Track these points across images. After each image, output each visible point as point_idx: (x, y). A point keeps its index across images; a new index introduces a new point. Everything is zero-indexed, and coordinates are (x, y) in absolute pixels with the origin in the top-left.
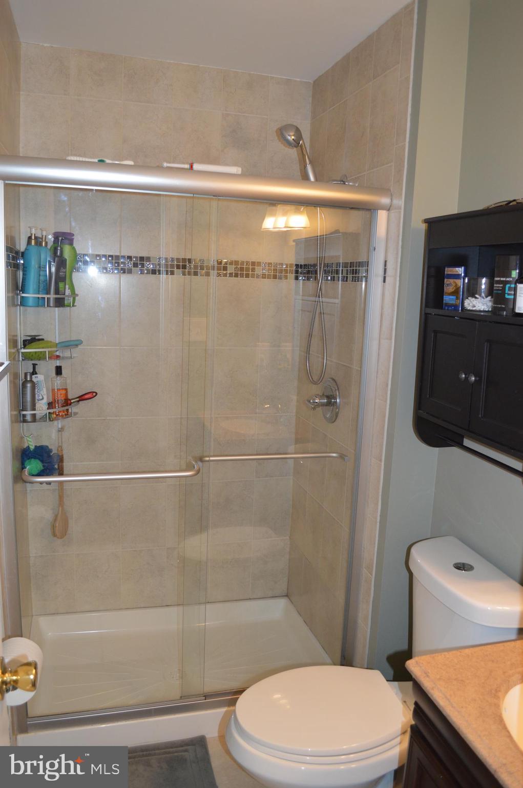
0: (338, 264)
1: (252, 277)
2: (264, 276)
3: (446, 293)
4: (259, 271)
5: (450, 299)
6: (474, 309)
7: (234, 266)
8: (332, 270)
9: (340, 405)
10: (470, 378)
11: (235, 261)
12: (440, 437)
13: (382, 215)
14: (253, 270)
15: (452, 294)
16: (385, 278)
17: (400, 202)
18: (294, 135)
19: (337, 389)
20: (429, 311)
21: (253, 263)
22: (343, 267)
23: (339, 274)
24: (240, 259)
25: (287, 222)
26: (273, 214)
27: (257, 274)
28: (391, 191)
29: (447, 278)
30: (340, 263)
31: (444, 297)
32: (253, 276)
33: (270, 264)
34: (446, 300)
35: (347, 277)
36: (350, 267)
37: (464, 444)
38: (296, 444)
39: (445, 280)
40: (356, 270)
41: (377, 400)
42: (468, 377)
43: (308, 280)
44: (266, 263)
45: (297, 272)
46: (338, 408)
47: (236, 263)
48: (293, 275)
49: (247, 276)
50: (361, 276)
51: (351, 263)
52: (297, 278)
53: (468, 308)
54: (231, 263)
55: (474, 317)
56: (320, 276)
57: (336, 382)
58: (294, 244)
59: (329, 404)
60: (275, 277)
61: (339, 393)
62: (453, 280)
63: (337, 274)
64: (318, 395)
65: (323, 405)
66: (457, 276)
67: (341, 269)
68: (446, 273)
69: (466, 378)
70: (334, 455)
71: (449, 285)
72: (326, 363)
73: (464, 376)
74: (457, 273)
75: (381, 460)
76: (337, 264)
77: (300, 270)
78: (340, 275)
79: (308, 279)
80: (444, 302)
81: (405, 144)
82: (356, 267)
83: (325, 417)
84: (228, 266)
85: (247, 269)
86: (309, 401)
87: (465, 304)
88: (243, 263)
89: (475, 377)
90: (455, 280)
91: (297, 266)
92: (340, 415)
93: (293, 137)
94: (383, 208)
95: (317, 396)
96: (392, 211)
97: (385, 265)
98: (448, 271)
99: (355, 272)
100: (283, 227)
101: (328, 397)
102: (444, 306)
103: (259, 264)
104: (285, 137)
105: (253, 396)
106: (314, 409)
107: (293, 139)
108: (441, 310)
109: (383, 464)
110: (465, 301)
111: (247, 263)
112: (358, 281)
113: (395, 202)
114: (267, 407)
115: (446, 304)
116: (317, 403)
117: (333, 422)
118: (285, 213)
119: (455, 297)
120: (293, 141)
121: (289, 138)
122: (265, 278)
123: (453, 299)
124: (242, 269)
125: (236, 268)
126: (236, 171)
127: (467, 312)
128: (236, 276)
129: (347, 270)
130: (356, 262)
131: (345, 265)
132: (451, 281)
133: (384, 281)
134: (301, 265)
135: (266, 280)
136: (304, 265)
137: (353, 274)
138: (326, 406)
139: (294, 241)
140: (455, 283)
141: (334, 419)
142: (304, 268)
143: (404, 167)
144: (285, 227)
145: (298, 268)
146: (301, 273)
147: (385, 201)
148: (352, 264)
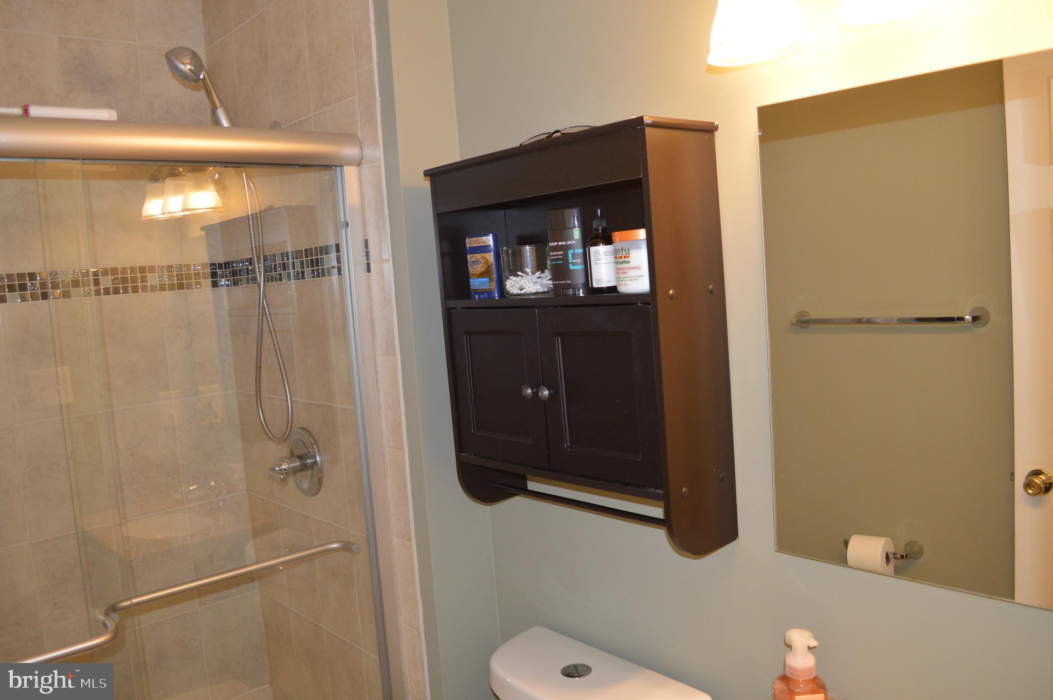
0: (284, 255)
1: (143, 291)
2: (162, 288)
3: (473, 275)
4: (153, 279)
5: (480, 282)
6: (523, 292)
7: (110, 278)
8: (275, 265)
9: (322, 465)
10: (542, 393)
11: (112, 269)
12: (495, 485)
13: (350, 172)
14: (144, 279)
15: (482, 275)
16: (368, 265)
17: (375, 153)
18: (190, 64)
19: (313, 442)
20: (451, 303)
21: (142, 269)
22: (293, 258)
23: (289, 269)
24: (119, 265)
25: (184, 203)
26: (159, 193)
27: (151, 285)
28: (359, 137)
29: (471, 254)
30: (287, 253)
31: (471, 280)
32: (145, 289)
33: (170, 268)
34: (474, 285)
35: (303, 273)
36: (306, 256)
37: (528, 489)
38: (254, 538)
39: (469, 256)
40: (317, 260)
41: (387, 449)
42: (537, 392)
43: (234, 285)
44: (163, 266)
45: (214, 275)
46: (321, 471)
47: (114, 271)
48: (209, 281)
49: (135, 290)
50: (328, 269)
51: (306, 250)
52: (215, 285)
53: (515, 292)
54: (105, 272)
55: (525, 304)
56: (260, 276)
57: (310, 433)
58: (203, 233)
59: (304, 468)
60: (181, 287)
61: (318, 448)
62: (480, 255)
63: (284, 270)
64: (285, 457)
65: (295, 471)
66: (484, 249)
67: (291, 260)
68: (468, 246)
69: (535, 394)
70: (335, 545)
71: (478, 263)
72: (292, 406)
73: (529, 391)
74: (485, 244)
75: (410, 539)
76: (282, 254)
77: (219, 272)
78: (291, 271)
79: (236, 283)
80: (472, 288)
81: (372, 67)
82: (317, 255)
83: (301, 490)
84: (100, 277)
85: (134, 280)
86: (274, 470)
87: (507, 287)
88: (124, 270)
89: (549, 390)
90: (483, 254)
91: (212, 265)
92: (325, 483)
93: (189, 67)
94: (350, 164)
95: (283, 460)
96: (365, 166)
97: (367, 247)
98: (470, 242)
99: (315, 263)
100: (180, 210)
101: (301, 457)
102: (473, 294)
103: (152, 269)
104: (176, 67)
105: (174, 478)
106: (283, 481)
107: (190, 70)
108: (469, 300)
109: (414, 543)
110: (507, 283)
111: (133, 269)
112: (324, 275)
113: (368, 152)
114: (194, 488)
115: (474, 290)
116: (285, 470)
117: (317, 494)
118: (177, 191)
119: (488, 278)
120: (190, 72)
121: (182, 67)
122: (165, 290)
123: (484, 282)
124: (124, 280)
125: (115, 279)
126: (107, 115)
127: (512, 297)
128: (116, 291)
129: (302, 263)
130: (316, 248)
131: (298, 254)
132: (478, 256)
133: (369, 270)
134: (220, 265)
135: (167, 293)
136: (225, 264)
137: (313, 266)
138: (300, 471)
139: (202, 229)
140: (485, 258)
141: (317, 487)
142: (226, 268)
143: (375, 99)
144: (183, 210)
145: (216, 269)
146: (222, 277)
147: (349, 151)
148: (308, 252)
